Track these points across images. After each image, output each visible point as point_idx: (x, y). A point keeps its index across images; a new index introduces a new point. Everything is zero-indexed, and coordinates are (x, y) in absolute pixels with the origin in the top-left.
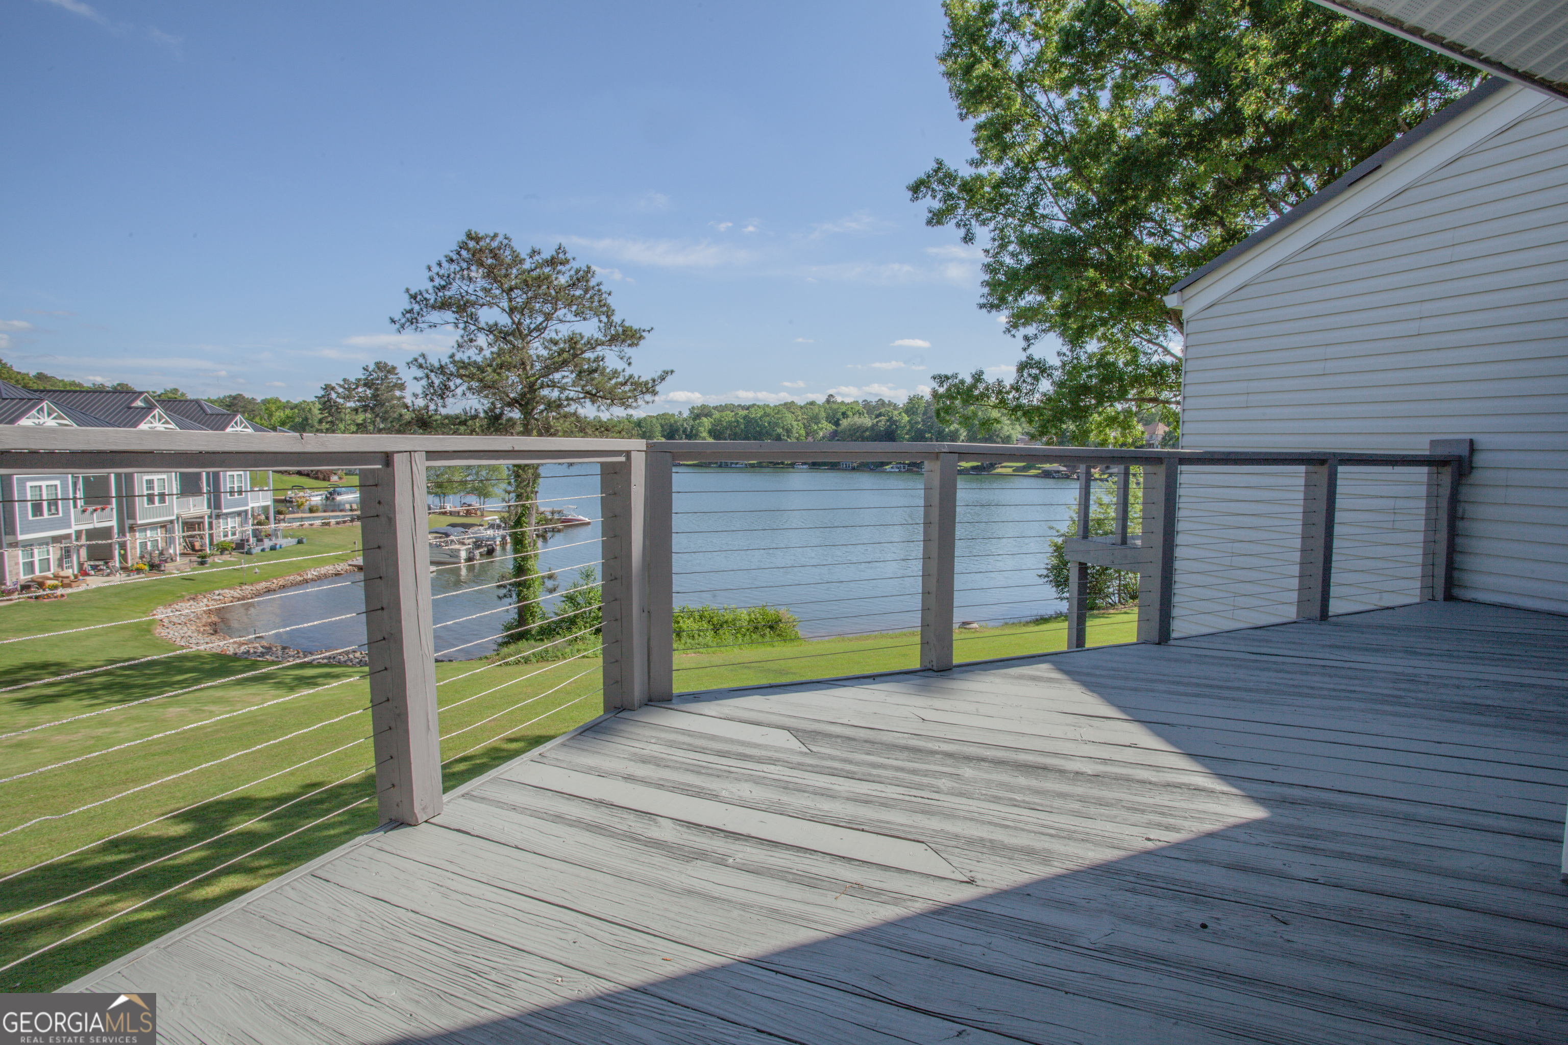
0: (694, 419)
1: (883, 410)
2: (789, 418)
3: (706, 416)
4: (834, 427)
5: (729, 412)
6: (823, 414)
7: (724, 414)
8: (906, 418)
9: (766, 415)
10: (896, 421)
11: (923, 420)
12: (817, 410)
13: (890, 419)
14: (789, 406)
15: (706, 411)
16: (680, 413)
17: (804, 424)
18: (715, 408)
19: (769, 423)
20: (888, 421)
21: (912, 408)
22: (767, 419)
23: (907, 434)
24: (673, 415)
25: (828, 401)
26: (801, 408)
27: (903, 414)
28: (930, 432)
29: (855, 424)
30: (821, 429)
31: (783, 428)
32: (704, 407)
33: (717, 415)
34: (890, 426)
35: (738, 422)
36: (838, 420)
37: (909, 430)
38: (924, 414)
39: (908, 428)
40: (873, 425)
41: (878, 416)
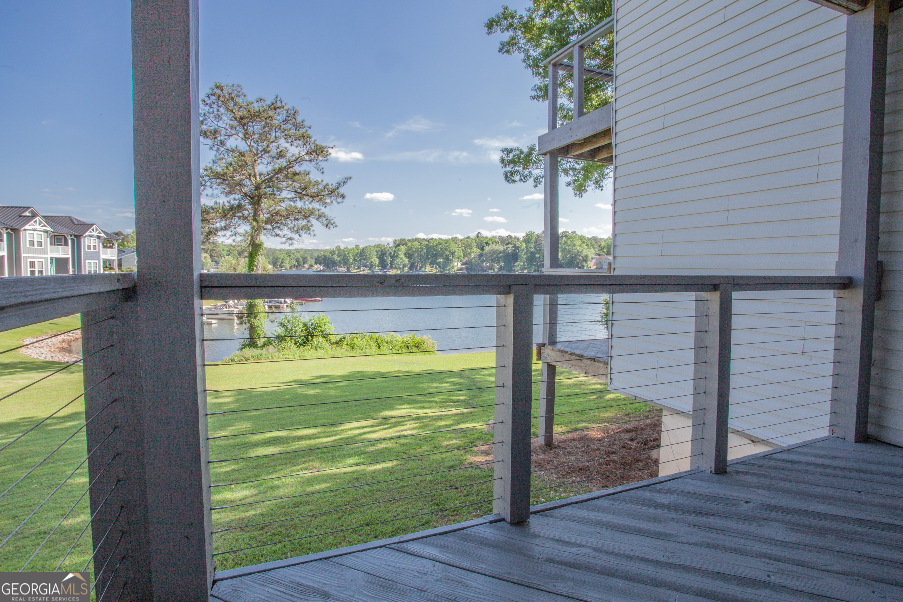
0: (396, 247)
1: (510, 241)
2: (454, 247)
3: (403, 245)
4: (481, 251)
5: (417, 243)
6: (474, 244)
7: (414, 243)
8: (524, 245)
9: (439, 244)
10: (518, 247)
11: (534, 247)
12: (470, 241)
13: (514, 246)
14: (454, 240)
15: (403, 242)
16: (388, 244)
17: (462, 250)
18: (409, 240)
19: (441, 249)
21: (528, 239)
22: (440, 246)
23: (524, 255)
24: (384, 245)
25: (478, 236)
26: (461, 240)
27: (523, 243)
28: (539, 253)
29: (493, 249)
30: (473, 252)
31: (450, 252)
32: (402, 240)
33: (410, 244)
34: (514, 250)
35: (422, 248)
36: (483, 247)
37: (526, 253)
38: (536, 242)
39: (525, 251)
40: (504, 250)
41: (507, 244)
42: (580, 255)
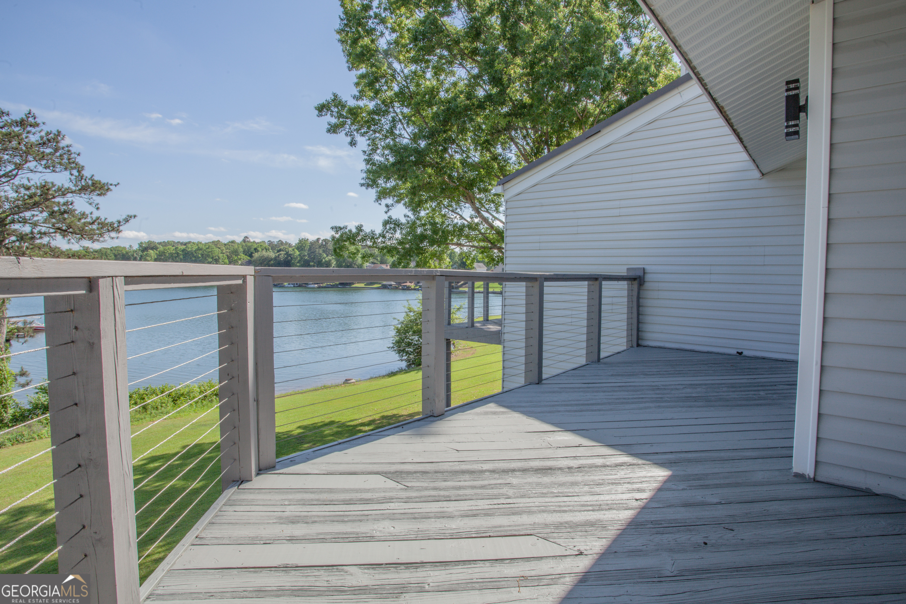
0: (143, 251)
1: (282, 247)
2: (217, 251)
3: (152, 249)
4: (249, 258)
5: (171, 247)
6: (241, 250)
7: (167, 248)
8: (297, 253)
9: (199, 249)
10: (291, 254)
11: (308, 254)
12: (236, 247)
13: (287, 253)
14: (216, 243)
15: (152, 245)
16: (131, 246)
17: (227, 256)
18: (160, 243)
19: (202, 255)
20: (285, 254)
21: (301, 246)
22: (200, 252)
23: (298, 262)
24: (125, 248)
25: (244, 241)
26: (225, 245)
27: (296, 250)
28: (313, 262)
29: (263, 256)
30: (240, 259)
31: (212, 258)
32: (150, 243)
33: (161, 248)
34: (287, 258)
35: (178, 253)
36: (252, 253)
37: (300, 260)
38: (310, 249)
39: (299, 259)
40: (276, 257)
41: (278, 251)
42: (355, 264)
